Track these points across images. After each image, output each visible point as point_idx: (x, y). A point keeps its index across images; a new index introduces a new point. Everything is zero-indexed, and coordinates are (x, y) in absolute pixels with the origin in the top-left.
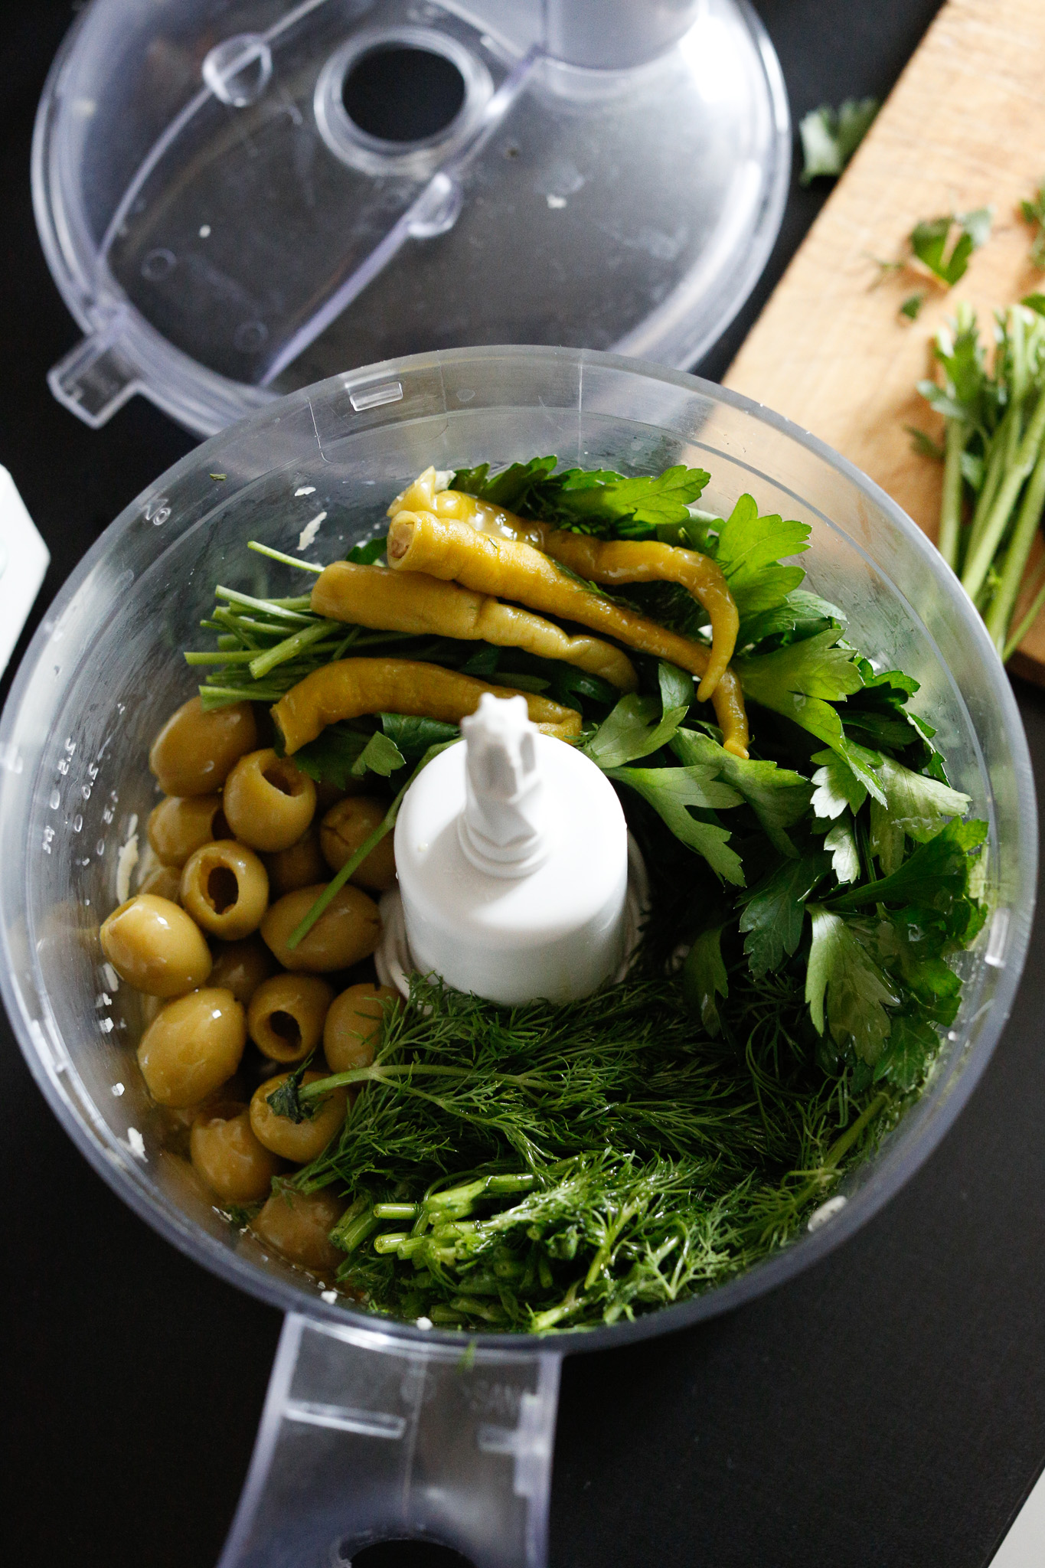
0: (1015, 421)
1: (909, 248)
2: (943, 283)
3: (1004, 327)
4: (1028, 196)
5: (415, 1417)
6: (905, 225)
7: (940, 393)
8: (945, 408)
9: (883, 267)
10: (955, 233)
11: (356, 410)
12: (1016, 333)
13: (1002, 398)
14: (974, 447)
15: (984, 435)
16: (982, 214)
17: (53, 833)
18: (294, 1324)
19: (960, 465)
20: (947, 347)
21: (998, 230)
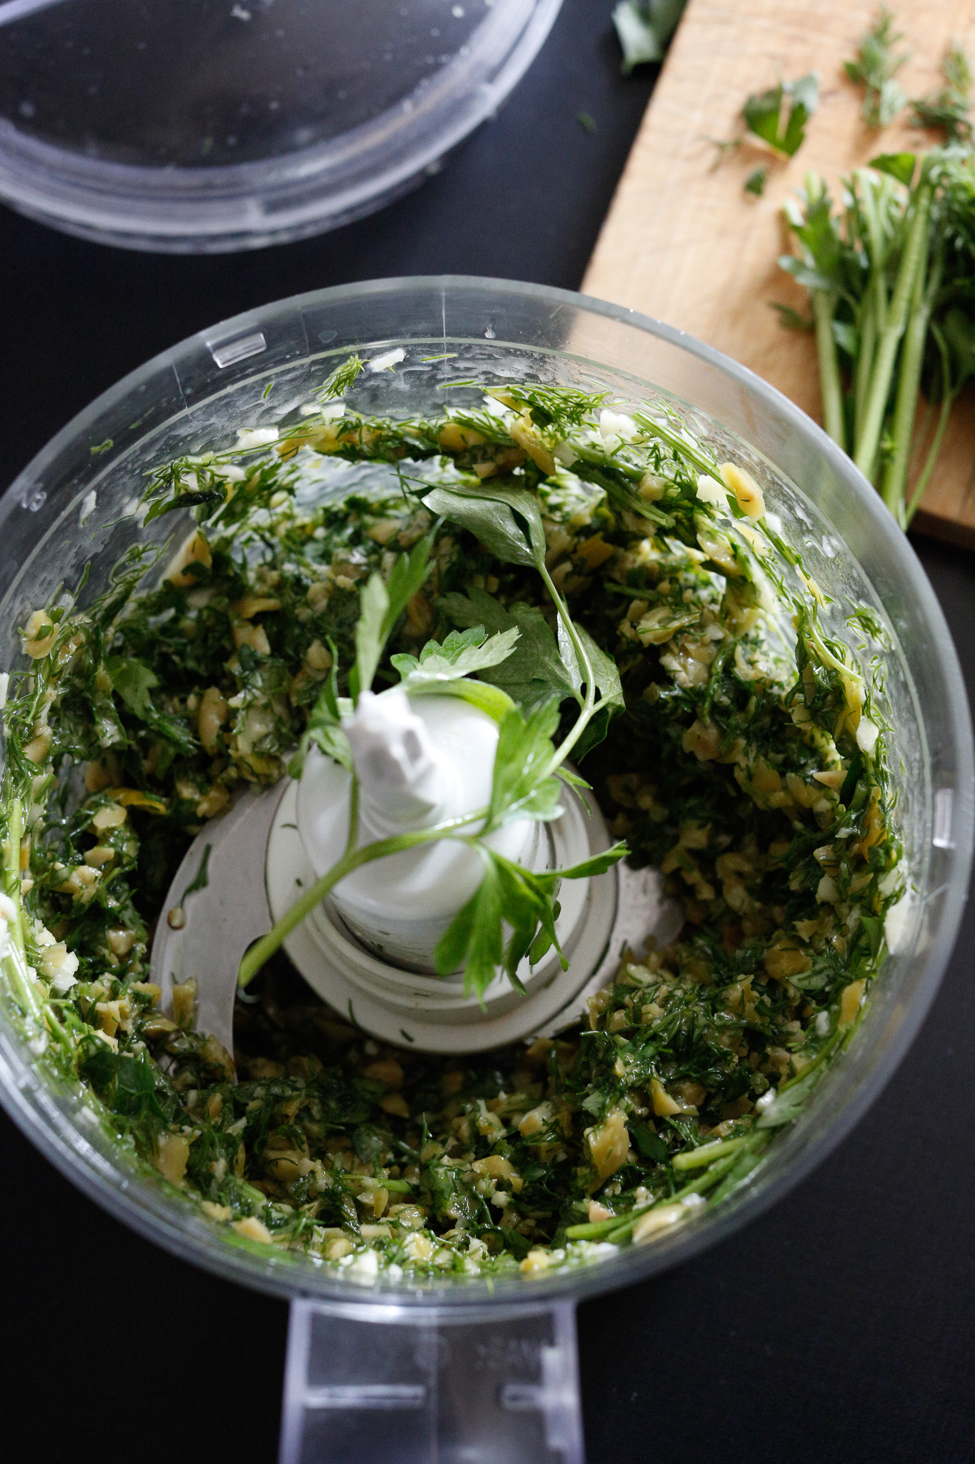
0: (880, 284)
1: (742, 124)
2: (782, 155)
3: (852, 190)
4: (849, 57)
5: (433, 1382)
6: (735, 102)
7: (800, 265)
8: (808, 281)
9: (721, 147)
10: (787, 102)
11: (221, 366)
12: (865, 193)
13: (863, 263)
14: (843, 314)
15: (850, 300)
16: (808, 81)
18: (301, 1310)
19: (834, 334)
20: (797, 218)
21: (826, 95)
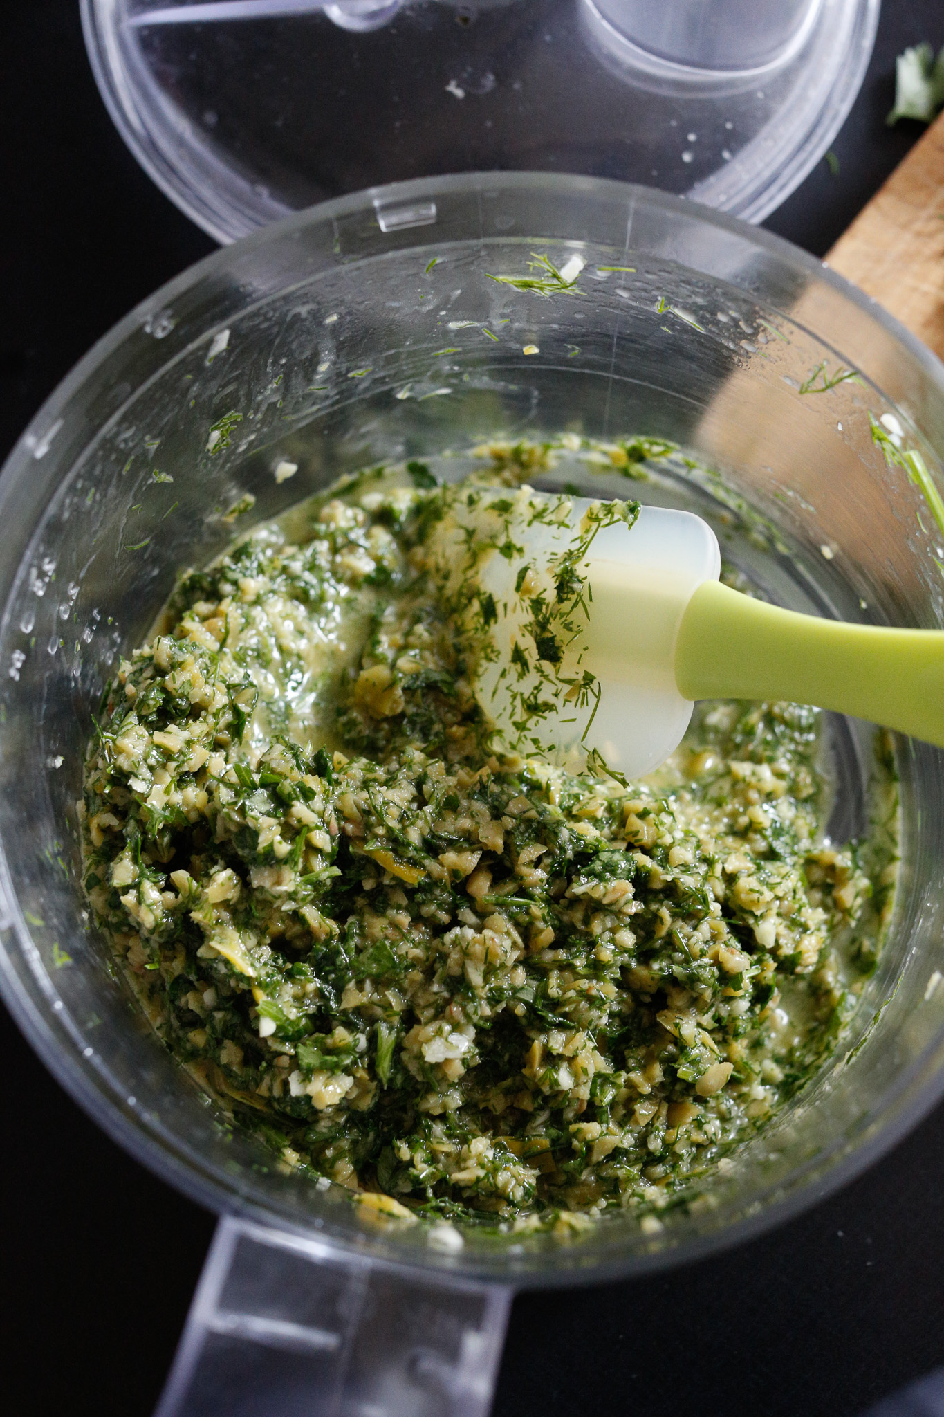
5: (351, 1334)
11: (383, 229)
17: (23, 657)
18: (229, 1229)
